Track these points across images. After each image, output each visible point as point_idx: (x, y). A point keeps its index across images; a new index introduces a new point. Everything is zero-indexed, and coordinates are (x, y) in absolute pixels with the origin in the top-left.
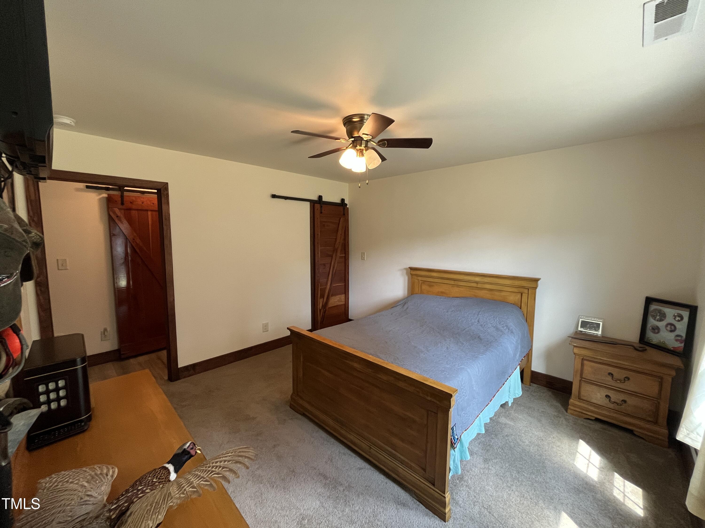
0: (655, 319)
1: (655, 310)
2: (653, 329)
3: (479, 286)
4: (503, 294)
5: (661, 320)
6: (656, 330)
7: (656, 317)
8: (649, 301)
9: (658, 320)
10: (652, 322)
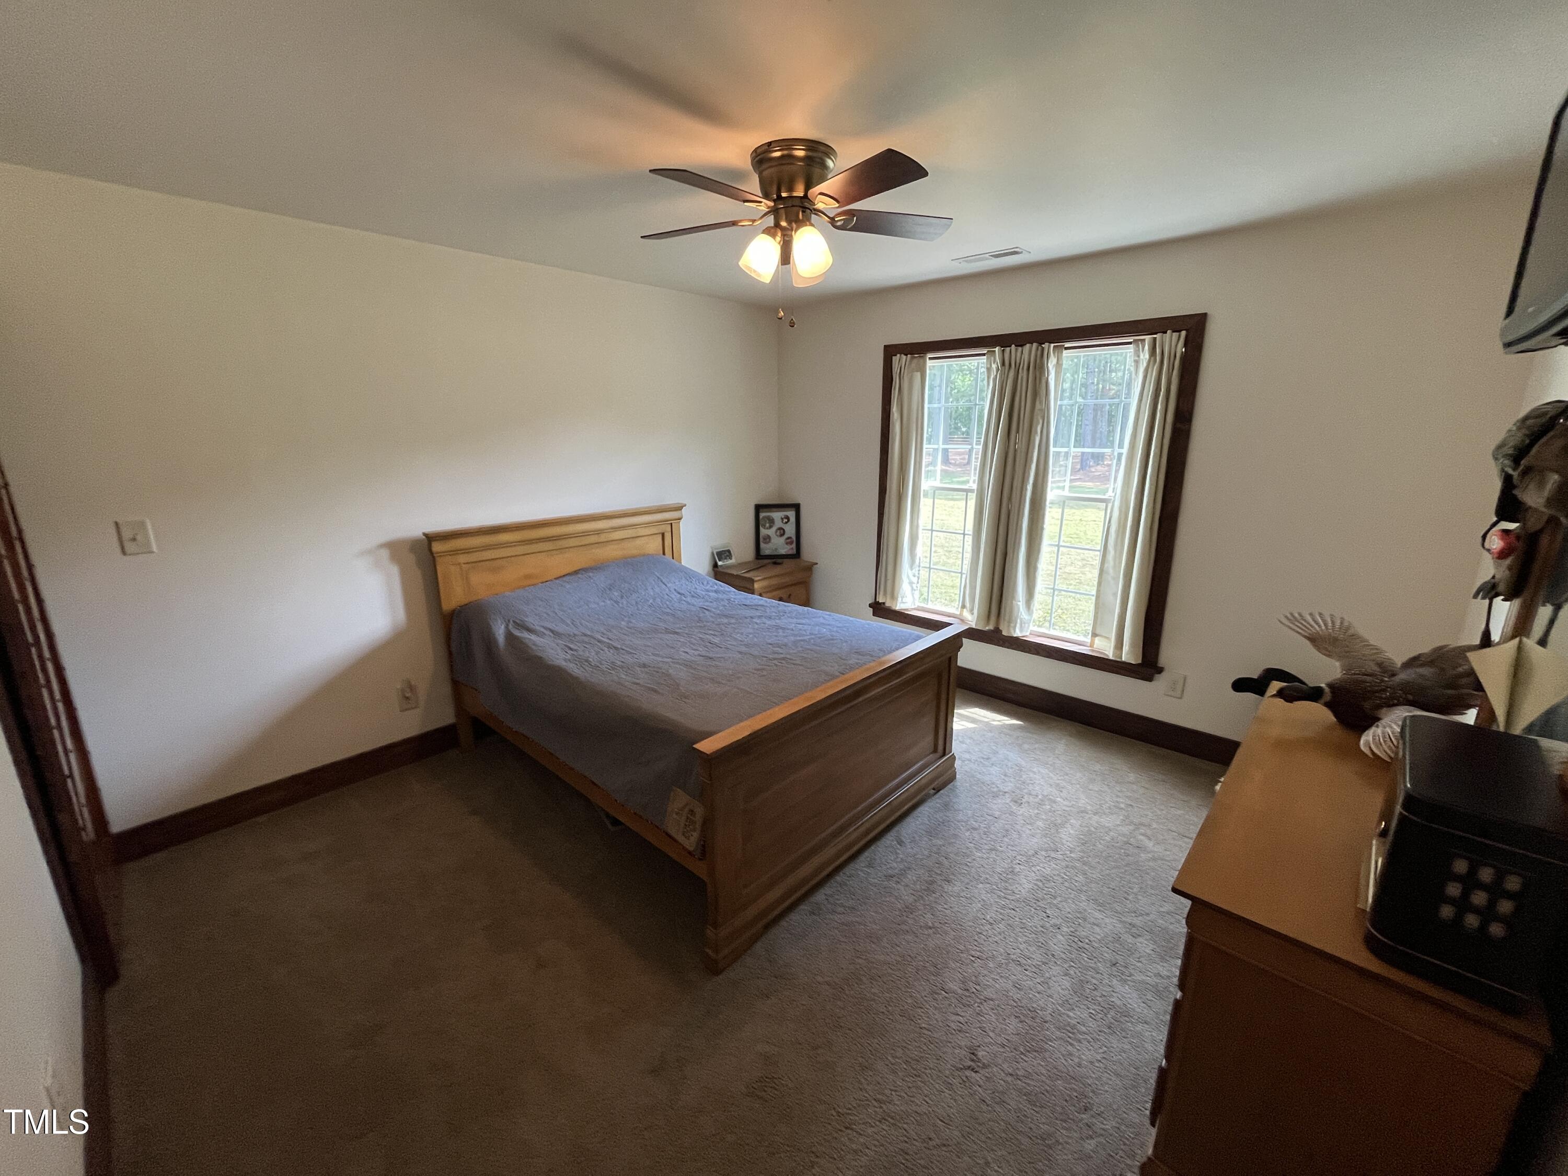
0: (764, 528)
1: (764, 517)
2: (764, 539)
3: (603, 538)
4: (638, 542)
5: (771, 527)
6: (768, 539)
7: (765, 526)
8: (759, 508)
9: (767, 528)
10: (763, 532)
